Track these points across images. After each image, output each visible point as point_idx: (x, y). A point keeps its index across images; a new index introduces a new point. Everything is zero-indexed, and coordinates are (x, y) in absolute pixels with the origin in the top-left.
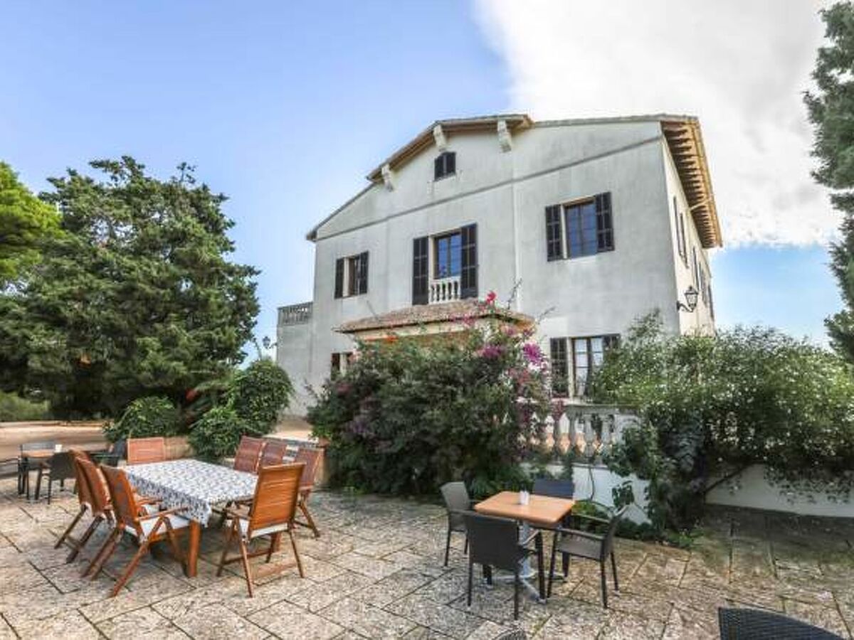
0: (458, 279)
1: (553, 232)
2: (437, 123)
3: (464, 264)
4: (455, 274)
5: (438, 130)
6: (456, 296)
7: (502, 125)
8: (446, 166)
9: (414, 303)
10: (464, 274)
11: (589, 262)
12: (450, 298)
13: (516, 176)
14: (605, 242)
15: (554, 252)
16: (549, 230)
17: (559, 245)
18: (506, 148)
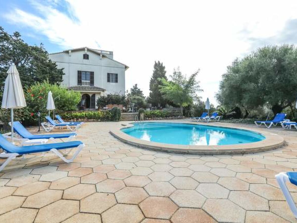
0: (89, 81)
1: (108, 78)
2: (86, 47)
3: (91, 79)
4: (89, 80)
5: (86, 49)
6: (88, 85)
7: (101, 55)
8: (86, 57)
9: (78, 85)
10: (91, 81)
11: (114, 84)
12: (87, 85)
13: (102, 65)
14: (116, 81)
15: (109, 81)
16: (108, 77)
17: (109, 80)
18: (101, 59)
